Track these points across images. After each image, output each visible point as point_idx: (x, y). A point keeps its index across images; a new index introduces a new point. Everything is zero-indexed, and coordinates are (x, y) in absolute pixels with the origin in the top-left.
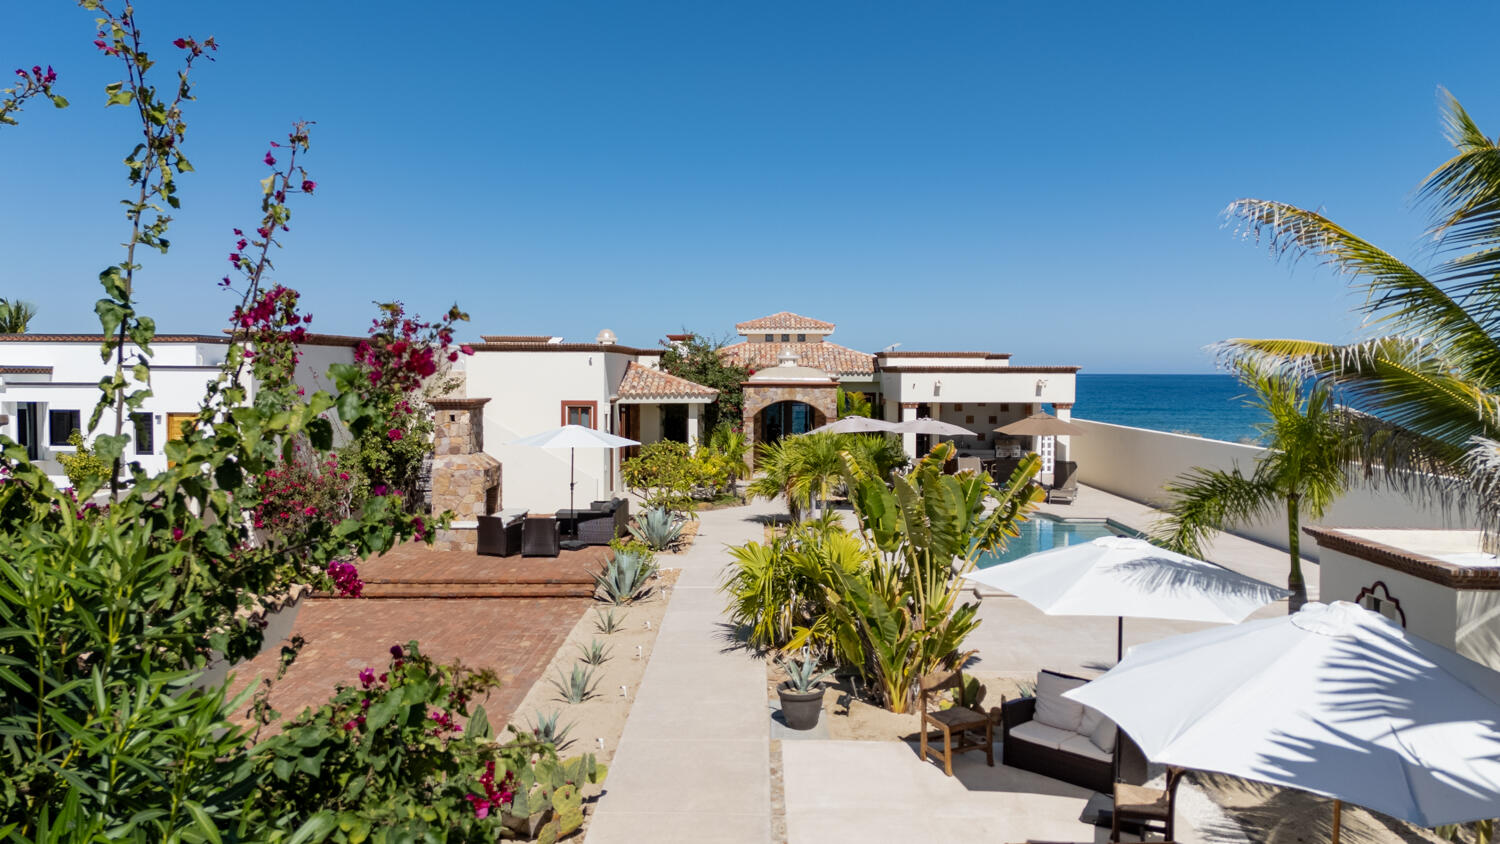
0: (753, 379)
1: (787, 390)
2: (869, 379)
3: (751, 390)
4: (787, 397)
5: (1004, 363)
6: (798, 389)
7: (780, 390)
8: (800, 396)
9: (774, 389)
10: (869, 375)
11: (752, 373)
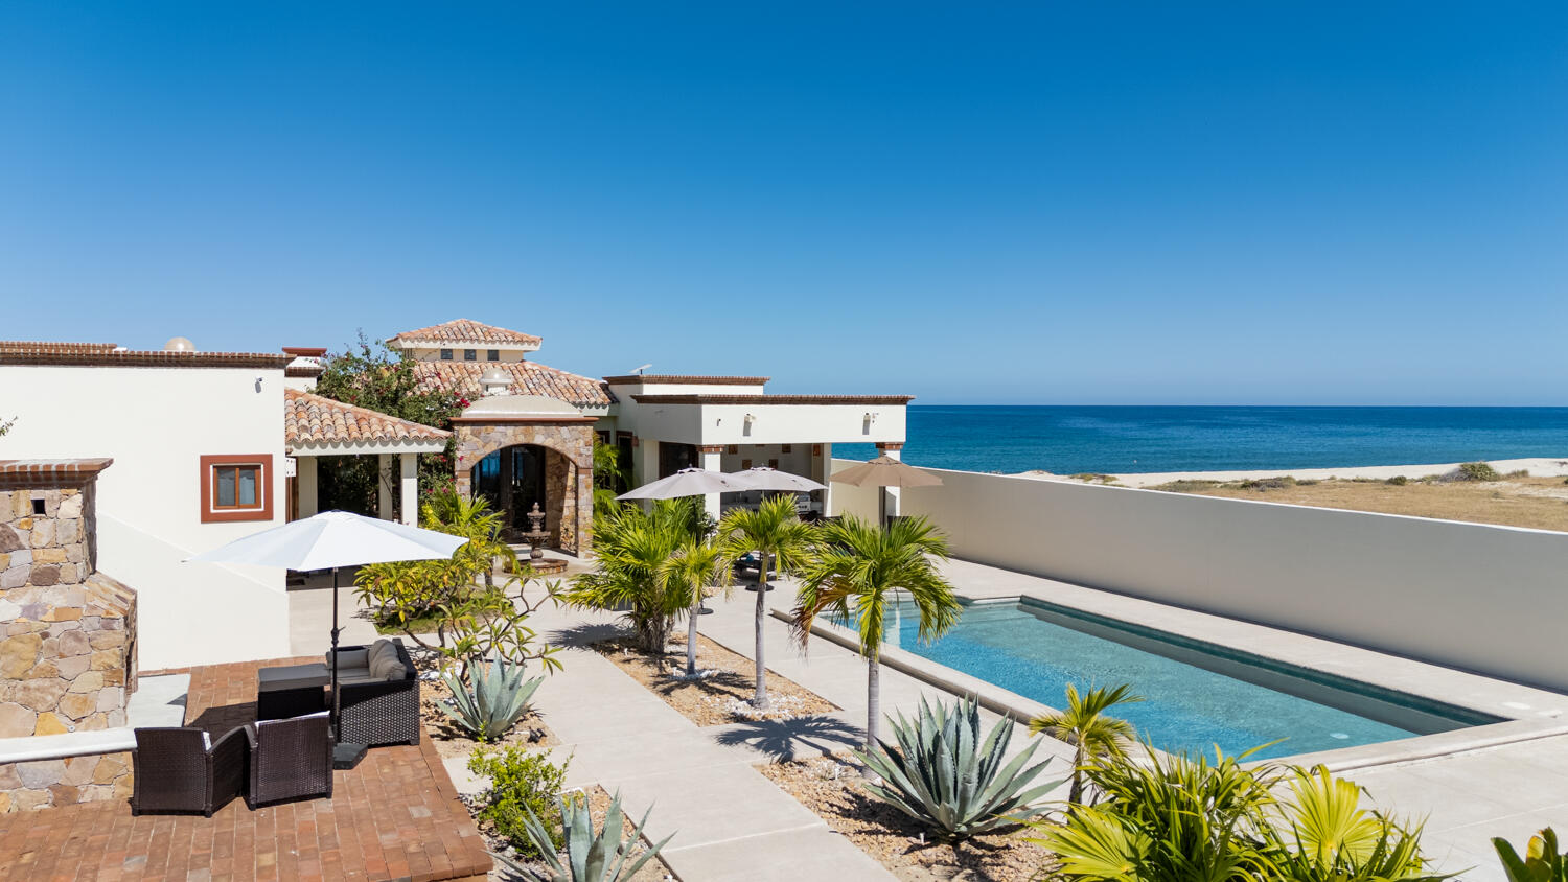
0: (469, 413)
1: (520, 429)
2: (604, 412)
3: (467, 430)
4: (521, 440)
5: (757, 391)
6: (537, 428)
7: (510, 430)
8: (540, 438)
9: (501, 428)
10: (604, 407)
11: (464, 404)
